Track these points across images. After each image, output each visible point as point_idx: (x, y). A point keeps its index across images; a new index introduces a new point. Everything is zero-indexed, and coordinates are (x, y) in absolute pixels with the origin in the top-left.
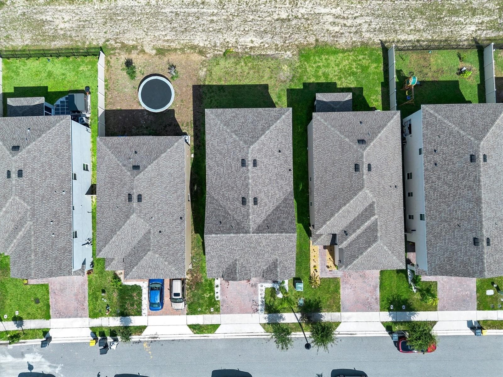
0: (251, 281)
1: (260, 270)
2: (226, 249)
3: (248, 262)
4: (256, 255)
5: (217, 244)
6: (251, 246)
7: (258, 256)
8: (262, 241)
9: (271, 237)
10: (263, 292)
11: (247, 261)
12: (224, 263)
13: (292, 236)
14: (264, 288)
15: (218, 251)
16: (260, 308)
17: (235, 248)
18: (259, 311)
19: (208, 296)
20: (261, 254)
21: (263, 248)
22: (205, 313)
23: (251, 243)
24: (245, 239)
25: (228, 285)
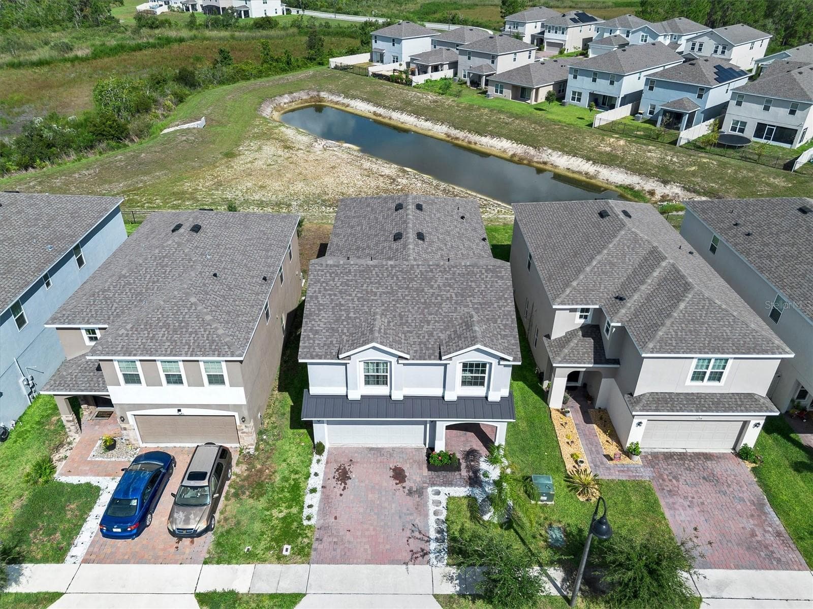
0: (407, 482)
1: (432, 341)
2: (354, 290)
3: (404, 321)
4: (422, 306)
5: (336, 279)
6: (411, 286)
7: (428, 308)
8: (434, 276)
9: (455, 269)
10: (440, 508)
11: (401, 319)
12: (345, 323)
13: (499, 267)
14: (443, 499)
15: (335, 295)
16: (433, 546)
17: (374, 290)
18: (432, 556)
19: (281, 515)
20: (433, 303)
21: (437, 291)
22: (263, 561)
23: (412, 280)
24: (400, 271)
25: (344, 488)
